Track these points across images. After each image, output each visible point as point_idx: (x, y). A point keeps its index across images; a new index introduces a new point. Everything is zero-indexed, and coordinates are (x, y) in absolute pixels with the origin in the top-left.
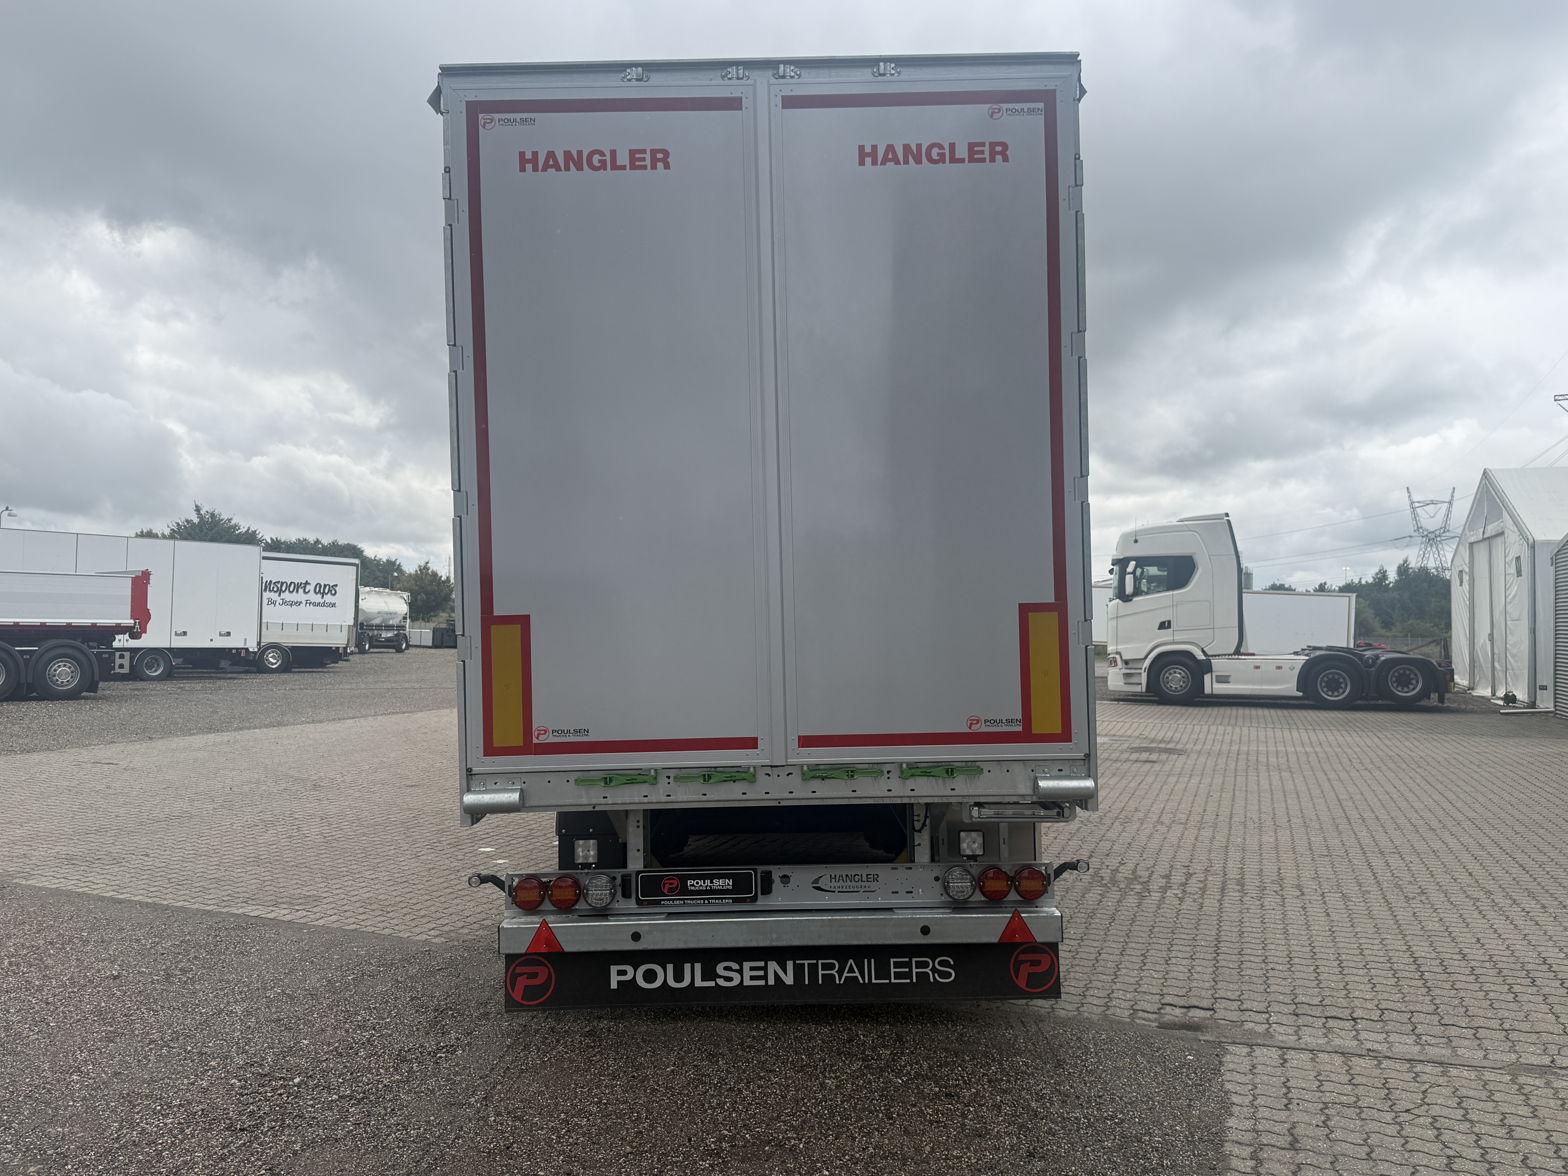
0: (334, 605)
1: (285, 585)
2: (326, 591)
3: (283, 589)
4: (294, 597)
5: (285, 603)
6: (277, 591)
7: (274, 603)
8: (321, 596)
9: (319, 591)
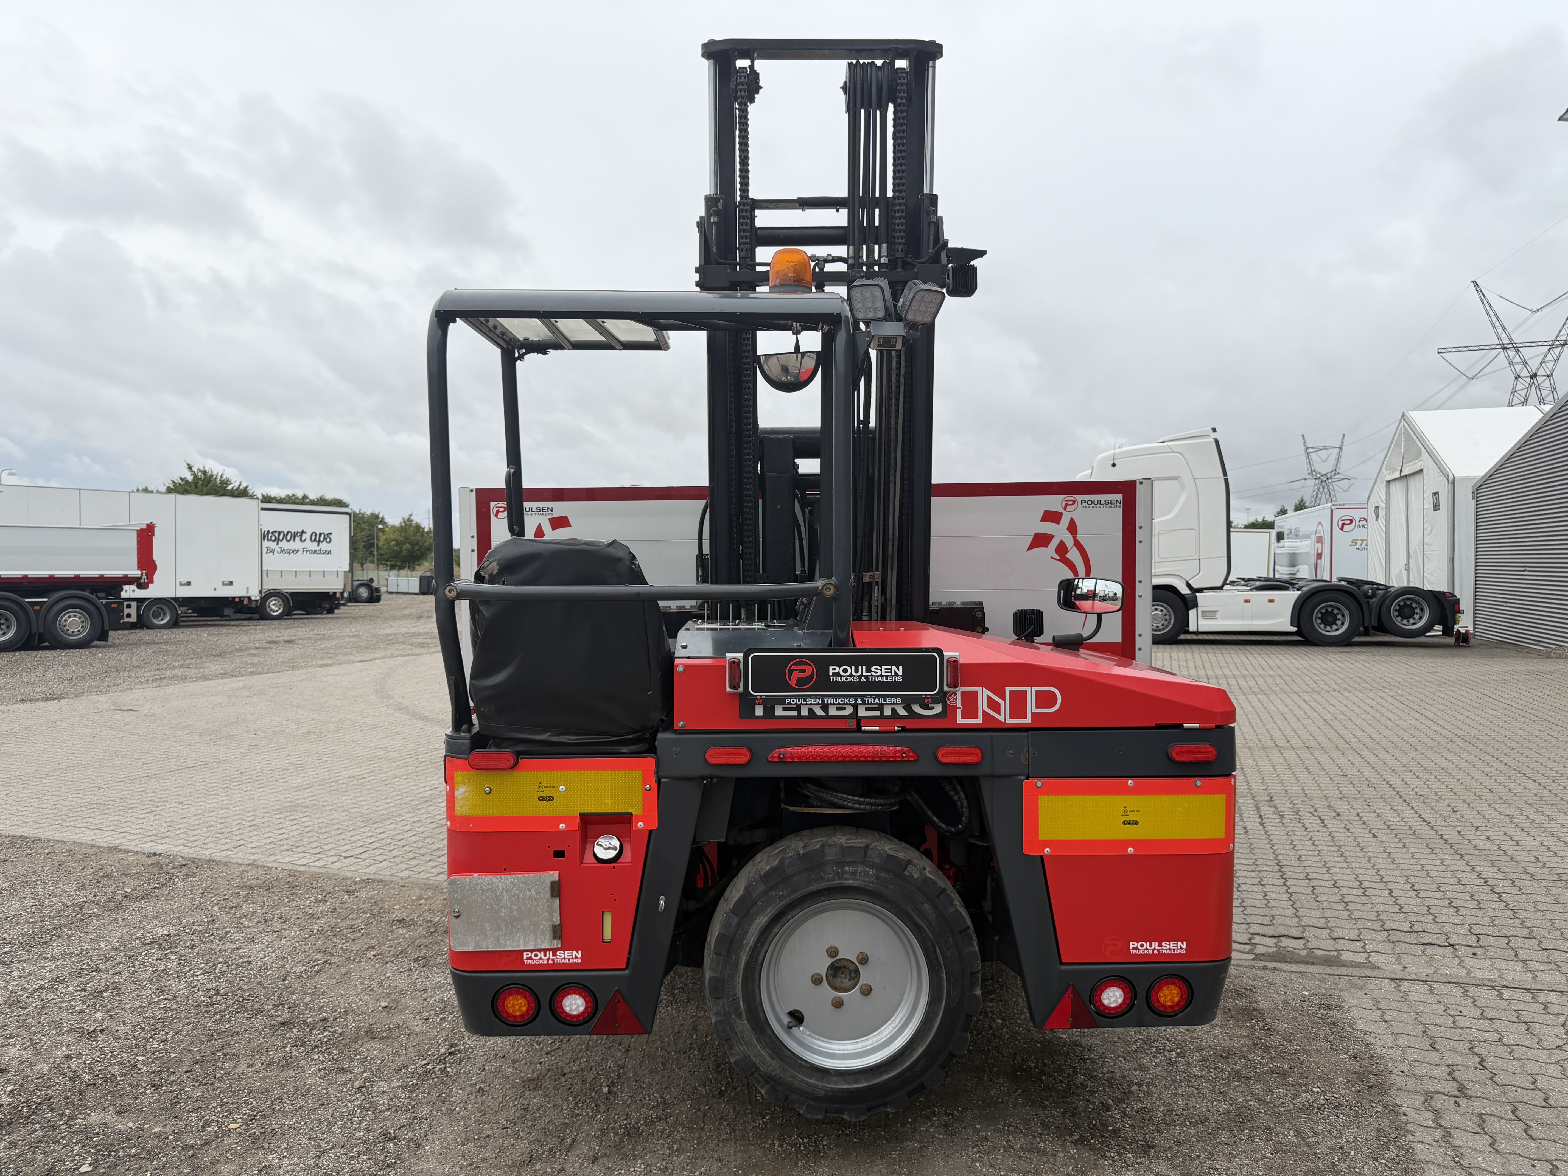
0: (329, 552)
1: (282, 534)
2: (322, 539)
3: (281, 537)
4: (292, 545)
5: (282, 551)
6: (275, 540)
7: (273, 551)
8: (317, 544)
9: (315, 539)
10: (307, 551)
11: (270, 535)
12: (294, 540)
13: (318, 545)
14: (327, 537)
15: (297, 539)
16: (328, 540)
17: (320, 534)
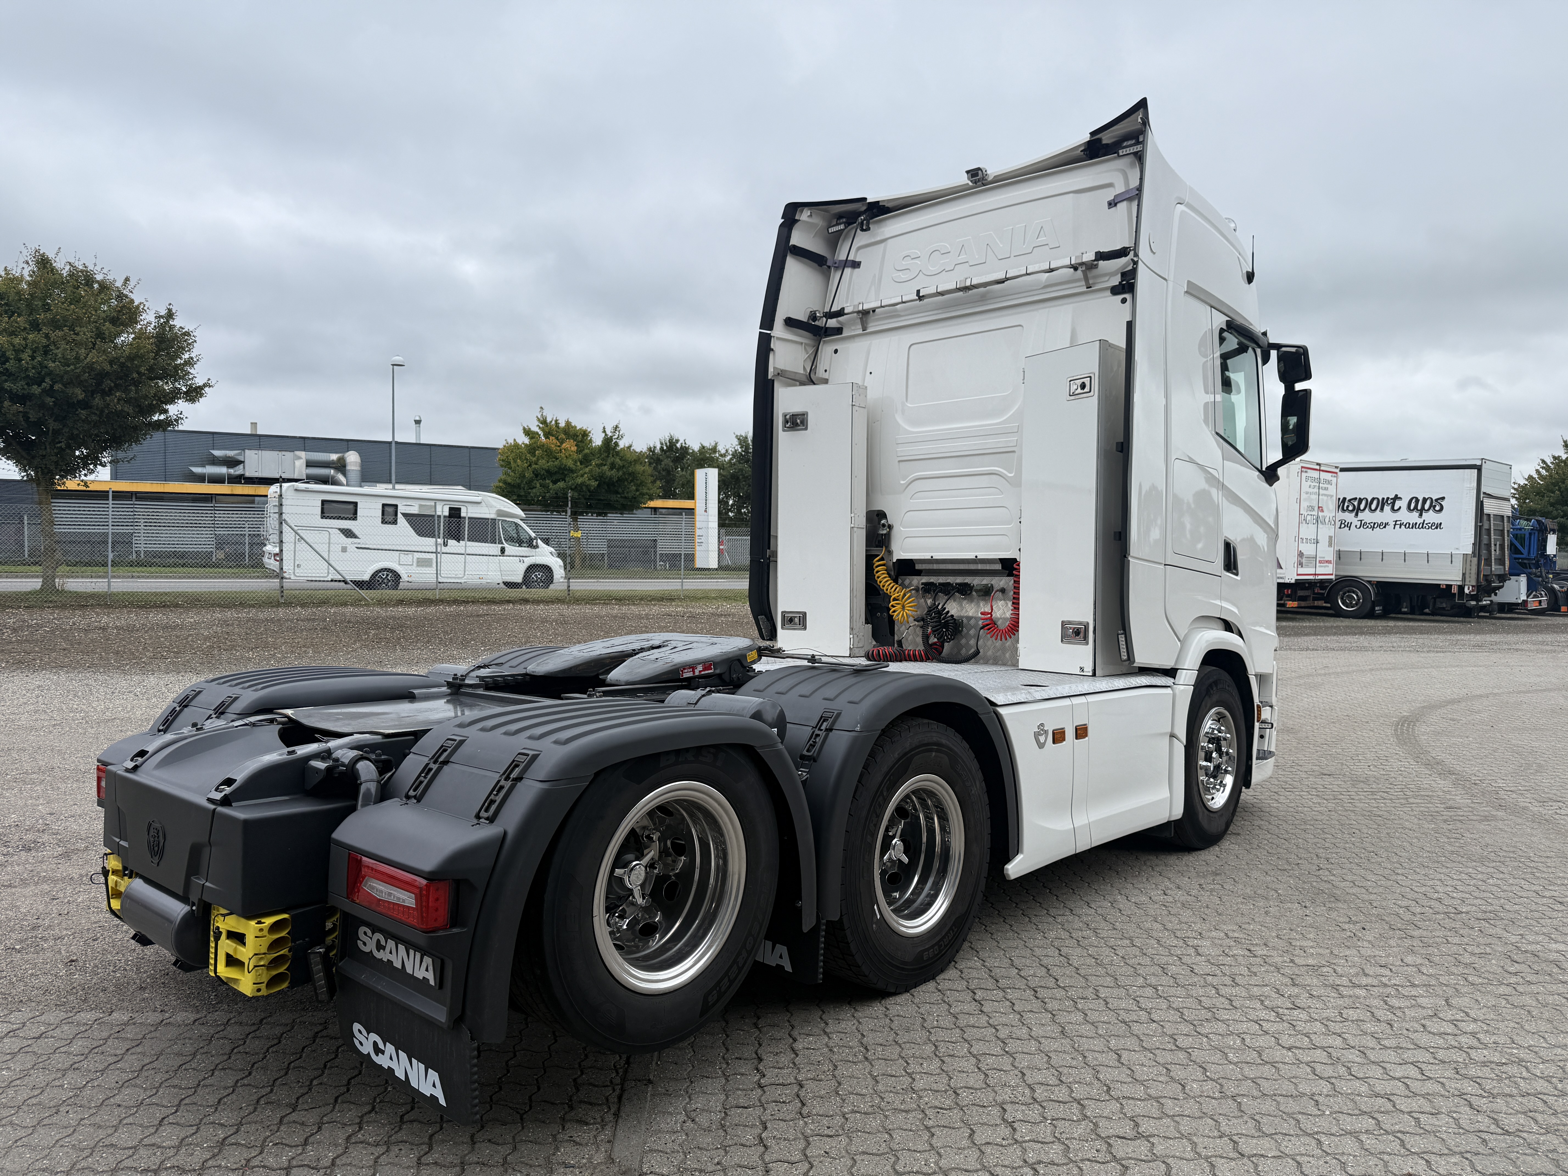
0: (1439, 526)
1: (1364, 503)
2: (1427, 506)
3: (1362, 507)
4: (1377, 517)
5: (1363, 524)
6: (1352, 511)
7: (1349, 526)
8: (1417, 514)
9: (1416, 507)
10: (1401, 525)
11: (1346, 504)
12: (1382, 509)
13: (1421, 515)
14: (1437, 505)
15: (1387, 508)
16: (1438, 508)
17: (1425, 500)
